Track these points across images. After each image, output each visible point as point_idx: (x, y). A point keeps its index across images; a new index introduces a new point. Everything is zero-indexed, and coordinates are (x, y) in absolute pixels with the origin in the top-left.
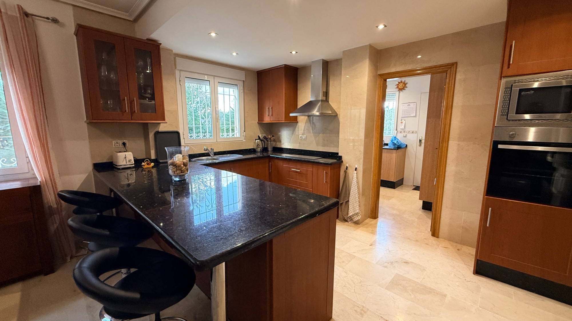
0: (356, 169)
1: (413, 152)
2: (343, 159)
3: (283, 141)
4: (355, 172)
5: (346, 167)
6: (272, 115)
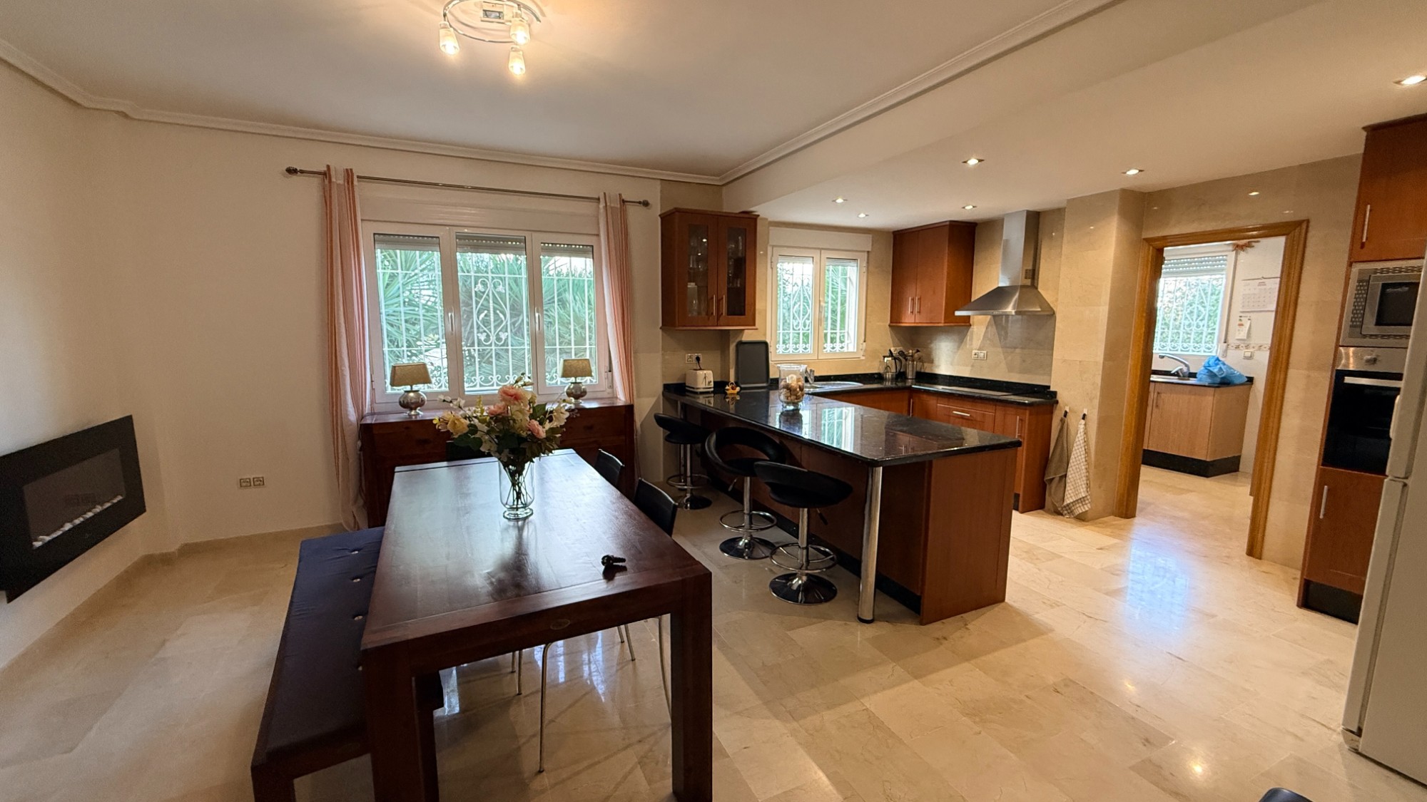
3: (936, 362)
4: (1083, 422)
5: (1064, 412)
6: (919, 312)
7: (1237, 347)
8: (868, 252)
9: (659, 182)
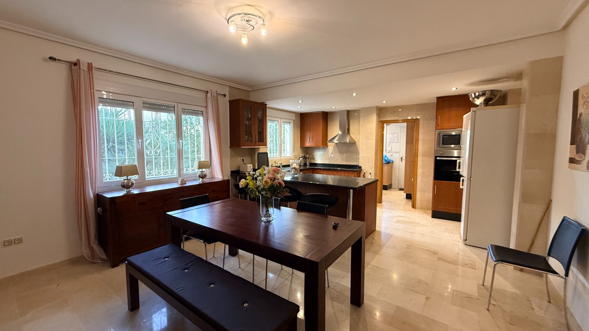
0: (370, 174)
1: (397, 165)
2: (362, 168)
4: (370, 175)
5: (364, 173)
6: (312, 142)
7: (389, 152)
8: (294, 120)
9: (228, 87)
